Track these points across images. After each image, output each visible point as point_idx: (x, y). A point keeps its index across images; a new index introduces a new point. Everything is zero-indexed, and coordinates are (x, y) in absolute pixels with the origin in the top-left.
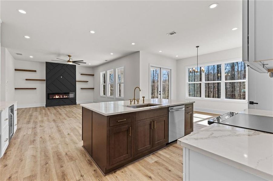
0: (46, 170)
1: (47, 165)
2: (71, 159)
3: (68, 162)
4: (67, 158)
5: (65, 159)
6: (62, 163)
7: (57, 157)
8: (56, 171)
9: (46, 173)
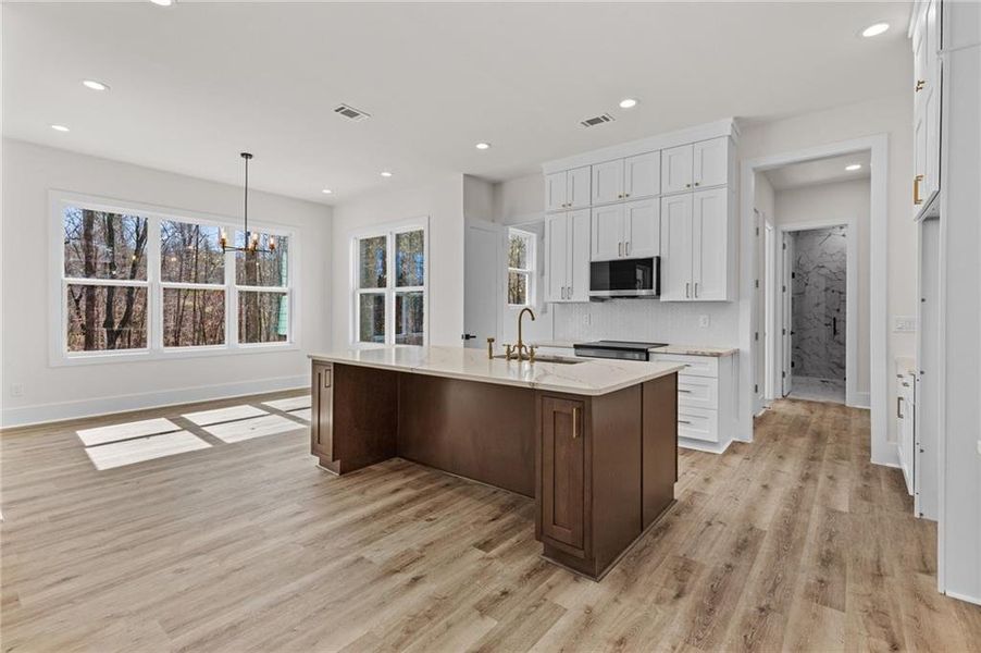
0: (773, 591)
1: (764, 603)
2: (684, 569)
3: (703, 567)
4: (691, 579)
5: (699, 583)
6: (720, 575)
7: (718, 609)
8: (751, 566)
9: (778, 581)
